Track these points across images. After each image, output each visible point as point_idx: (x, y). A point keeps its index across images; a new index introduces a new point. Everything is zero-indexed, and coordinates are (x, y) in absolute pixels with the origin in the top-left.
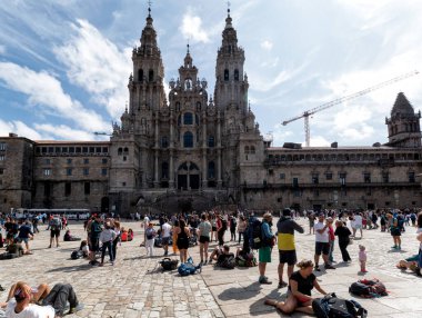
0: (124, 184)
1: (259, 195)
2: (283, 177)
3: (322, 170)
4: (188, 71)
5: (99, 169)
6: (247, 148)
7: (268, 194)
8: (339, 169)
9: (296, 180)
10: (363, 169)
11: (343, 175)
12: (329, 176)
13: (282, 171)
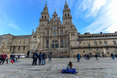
0: (34, 47)
1: (77, 50)
2: (84, 43)
3: (98, 41)
4: (55, 15)
5: (28, 42)
6: (72, 34)
7: (80, 49)
8: (104, 40)
9: (89, 45)
10: (113, 40)
11: (106, 42)
12: (101, 43)
13: (84, 41)
